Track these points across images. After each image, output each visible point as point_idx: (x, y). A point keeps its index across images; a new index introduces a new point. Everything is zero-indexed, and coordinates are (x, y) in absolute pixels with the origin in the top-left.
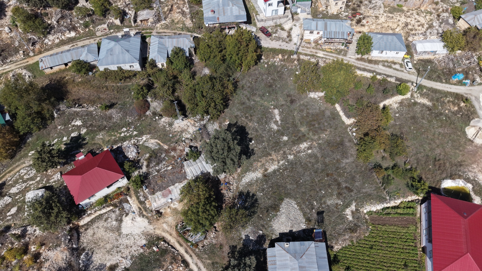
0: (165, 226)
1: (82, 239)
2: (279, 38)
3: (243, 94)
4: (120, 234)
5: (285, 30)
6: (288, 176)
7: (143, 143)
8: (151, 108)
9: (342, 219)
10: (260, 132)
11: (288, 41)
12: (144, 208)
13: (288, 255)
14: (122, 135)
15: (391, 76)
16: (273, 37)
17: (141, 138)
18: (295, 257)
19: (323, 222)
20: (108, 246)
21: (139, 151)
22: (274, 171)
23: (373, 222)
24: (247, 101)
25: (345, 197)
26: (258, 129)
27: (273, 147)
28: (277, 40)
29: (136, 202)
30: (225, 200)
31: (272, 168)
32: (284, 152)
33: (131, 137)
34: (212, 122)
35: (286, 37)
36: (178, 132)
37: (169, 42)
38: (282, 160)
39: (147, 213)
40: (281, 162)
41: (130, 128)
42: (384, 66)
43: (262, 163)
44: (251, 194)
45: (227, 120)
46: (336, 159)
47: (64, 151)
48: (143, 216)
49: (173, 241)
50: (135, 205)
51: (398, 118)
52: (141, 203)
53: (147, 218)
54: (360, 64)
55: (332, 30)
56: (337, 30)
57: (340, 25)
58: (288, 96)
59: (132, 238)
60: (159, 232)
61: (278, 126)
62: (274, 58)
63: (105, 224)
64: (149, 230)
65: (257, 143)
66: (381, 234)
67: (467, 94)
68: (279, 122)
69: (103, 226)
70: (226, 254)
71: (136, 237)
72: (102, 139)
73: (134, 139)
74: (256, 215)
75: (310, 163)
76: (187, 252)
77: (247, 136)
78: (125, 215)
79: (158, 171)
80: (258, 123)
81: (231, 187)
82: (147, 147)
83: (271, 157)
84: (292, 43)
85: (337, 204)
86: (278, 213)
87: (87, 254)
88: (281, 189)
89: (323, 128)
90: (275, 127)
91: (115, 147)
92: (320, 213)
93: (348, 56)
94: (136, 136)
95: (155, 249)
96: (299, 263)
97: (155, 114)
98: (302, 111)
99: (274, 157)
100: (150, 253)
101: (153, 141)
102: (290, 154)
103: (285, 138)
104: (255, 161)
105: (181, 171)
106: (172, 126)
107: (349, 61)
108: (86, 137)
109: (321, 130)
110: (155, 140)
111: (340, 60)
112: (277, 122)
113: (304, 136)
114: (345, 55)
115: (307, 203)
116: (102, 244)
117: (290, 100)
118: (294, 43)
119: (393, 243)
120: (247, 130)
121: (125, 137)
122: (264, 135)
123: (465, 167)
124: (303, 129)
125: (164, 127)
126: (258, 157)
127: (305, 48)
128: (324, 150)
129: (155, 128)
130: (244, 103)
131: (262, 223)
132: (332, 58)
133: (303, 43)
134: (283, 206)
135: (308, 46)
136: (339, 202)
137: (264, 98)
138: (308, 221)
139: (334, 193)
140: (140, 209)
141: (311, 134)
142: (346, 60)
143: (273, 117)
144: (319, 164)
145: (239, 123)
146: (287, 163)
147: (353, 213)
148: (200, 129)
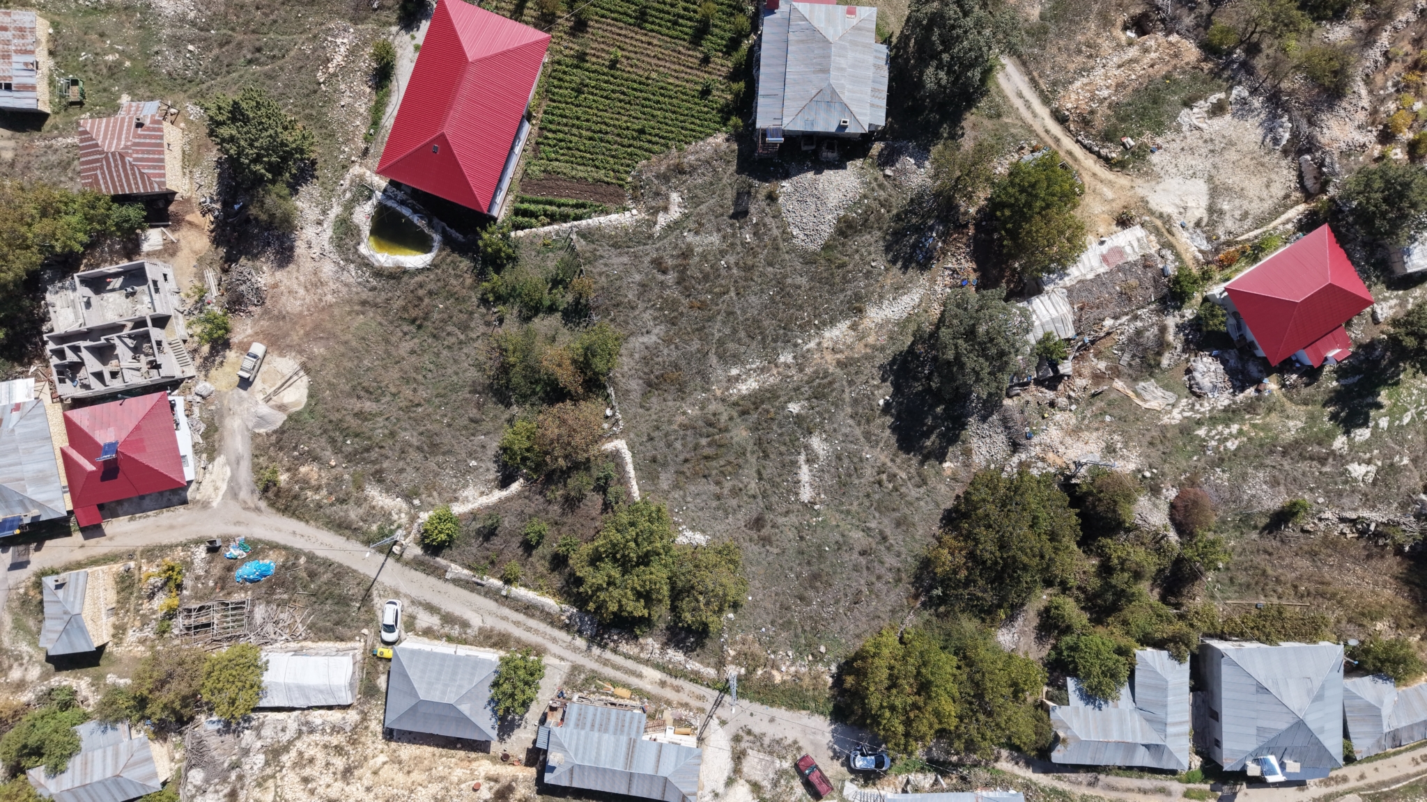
0: (1109, 194)
1: (1292, 176)
2: (771, 753)
3: (898, 556)
4: (1210, 179)
5: (748, 781)
6: (801, 308)
7: (1178, 400)
8: (1165, 508)
9: (692, 198)
10: (858, 432)
11: (746, 738)
12: (1162, 235)
13: (846, 100)
14: (1235, 428)
15: (457, 582)
16: (789, 757)
17: (1186, 414)
18: (834, 92)
19: (738, 194)
20: (1232, 155)
21: (1186, 378)
22: (833, 322)
23: (621, 191)
24: (888, 532)
25: (675, 248)
26: (862, 439)
27: (831, 383)
28: (778, 742)
29: (1180, 248)
30: (968, 246)
31: (838, 332)
32: (801, 370)
33: (1211, 418)
34: (992, 466)
35: (749, 751)
36: (1088, 428)
37: (1134, 732)
38: (808, 350)
39: (1151, 222)
40: (812, 345)
41: (1218, 447)
42: (465, 625)
43: (864, 341)
44: (899, 264)
45: (949, 472)
46: (673, 347)
47: (1378, 385)
48: (1161, 216)
49: (1089, 163)
50: (1184, 240)
51: (471, 455)
52: (1171, 246)
53: (1151, 212)
54: (537, 632)
55: (612, 738)
56: (596, 734)
57: (584, 753)
58: (766, 541)
59: (1182, 167)
60: (1122, 180)
61: (807, 447)
62: (796, 676)
63: (1246, 206)
64: (1146, 185)
65: (871, 398)
66: (612, 161)
67: (258, 509)
68: (802, 458)
69: (1251, 202)
70: (969, 133)
71: (1174, 171)
72: (1288, 417)
73: (1203, 413)
74: (895, 212)
75: (740, 339)
76: (1057, 140)
77: (896, 420)
78: (1203, 224)
79: (1136, 318)
80: (861, 460)
81: (948, 280)
82: (1166, 387)
84: (732, 729)
85: (697, 233)
86: (842, 213)
87: (1276, 141)
88: (825, 275)
89: (689, 432)
90: (816, 442)
91: (1251, 392)
92: (740, 214)
93: (566, 666)
94: (1199, 423)
95: (1129, 141)
96: (828, 79)
97: (1155, 491)
98: (736, 492)
99: (829, 357)
100: (1140, 134)
101: (1153, 404)
102: (788, 366)
103: (794, 408)
104: (882, 349)
105: (1081, 309)
106: (1107, 447)
107: (567, 648)
108: (1329, 425)
109: (694, 428)
110: (1147, 406)
111: (596, 651)
112: (807, 461)
113: (744, 413)
114: (576, 669)
115: (766, 239)
116: (1247, 161)
117: (763, 527)
118: (726, 727)
119: (591, 139)
120: (893, 440)
121: (1227, 422)
122: (850, 421)
123: (356, 298)
124: (741, 434)
125: (1126, 445)
126: (873, 358)
127: (695, 703)
128: (698, 373)
129: (1151, 444)
130: (898, 524)
131: (882, 193)
132: (619, 660)
133: (697, 723)
134: (827, 230)
135: (683, 712)
136: (690, 238)
137: (838, 537)
138: (772, 198)
139: (697, 259)
140: (1170, 232)
141: (724, 417)
142: (576, 649)
143: (819, 475)
144: (717, 335)
145: (915, 462)
146: (799, 341)
147: (666, 208)
148: (1028, 438)
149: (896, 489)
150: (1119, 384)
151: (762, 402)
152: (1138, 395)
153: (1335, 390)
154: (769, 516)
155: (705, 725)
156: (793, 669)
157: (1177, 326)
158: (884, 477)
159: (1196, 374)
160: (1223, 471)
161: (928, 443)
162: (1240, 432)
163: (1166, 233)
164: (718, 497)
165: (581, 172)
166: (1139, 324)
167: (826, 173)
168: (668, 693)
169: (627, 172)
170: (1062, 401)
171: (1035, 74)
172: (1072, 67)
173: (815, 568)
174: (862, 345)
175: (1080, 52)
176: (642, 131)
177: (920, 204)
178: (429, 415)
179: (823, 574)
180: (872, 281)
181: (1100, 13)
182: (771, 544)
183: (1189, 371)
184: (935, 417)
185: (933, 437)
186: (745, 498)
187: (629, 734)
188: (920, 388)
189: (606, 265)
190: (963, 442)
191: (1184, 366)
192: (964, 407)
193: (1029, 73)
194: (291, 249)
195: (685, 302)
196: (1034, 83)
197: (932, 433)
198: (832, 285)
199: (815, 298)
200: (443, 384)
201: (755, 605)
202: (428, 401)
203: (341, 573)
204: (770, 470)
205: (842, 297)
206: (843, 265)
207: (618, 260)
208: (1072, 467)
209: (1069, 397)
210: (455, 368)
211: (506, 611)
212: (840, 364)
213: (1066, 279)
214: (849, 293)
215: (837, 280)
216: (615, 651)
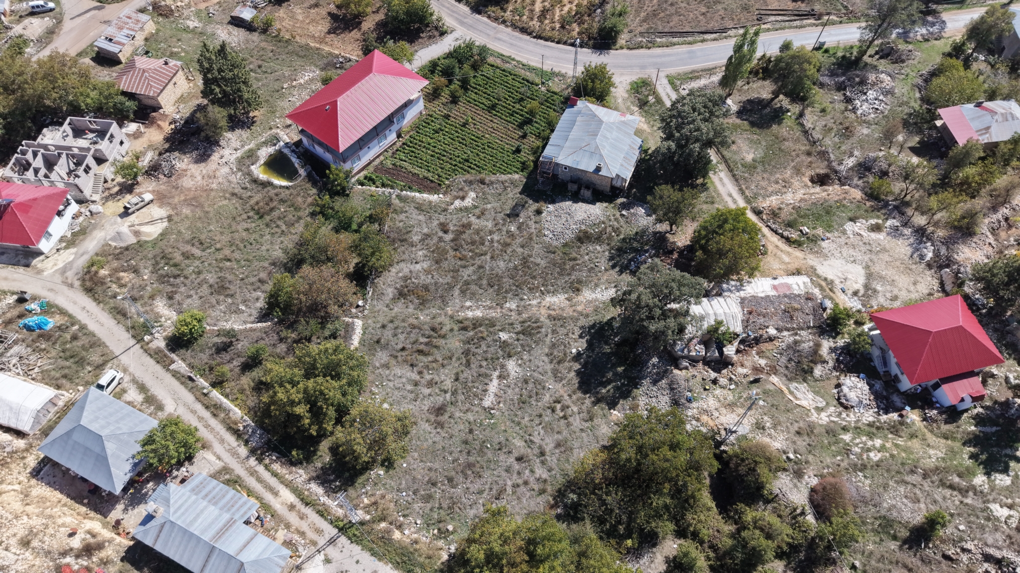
1: (935, 282)
3: (550, 471)
4: (867, 267)
6: (534, 277)
7: (827, 406)
8: (805, 491)
9: (483, 198)
10: (549, 367)
12: (825, 291)
13: (604, 155)
14: (878, 442)
17: (833, 419)
18: (597, 147)
19: (516, 204)
20: (885, 257)
22: (554, 293)
23: (438, 187)
24: (547, 449)
25: (459, 221)
26: (550, 373)
27: (538, 327)
29: (839, 301)
31: (557, 300)
32: (520, 314)
33: (856, 428)
36: (743, 406)
38: (530, 304)
39: (818, 280)
40: (534, 302)
41: (861, 454)
43: (574, 308)
44: (617, 269)
45: (614, 418)
46: (430, 276)
48: (826, 279)
49: (774, 239)
52: (831, 298)
53: (818, 275)
55: (217, 512)
56: (205, 503)
58: (440, 425)
59: (845, 255)
60: (797, 253)
61: (503, 366)
62: (416, 542)
63: (896, 292)
64: (815, 259)
65: (567, 346)
66: (440, 170)
67: (71, 285)
68: (497, 373)
69: (900, 290)
71: (839, 255)
72: (929, 446)
73: (849, 422)
74: (622, 237)
75: (481, 285)
76: (752, 222)
77: (583, 368)
78: (860, 294)
79: (796, 334)
80: (544, 388)
82: (817, 393)
83: (551, 312)
84: (333, 569)
85: (478, 218)
86: (584, 227)
87: (922, 257)
88: (560, 262)
89: (414, 331)
90: (512, 365)
91: (894, 416)
92: (513, 214)
93: (218, 464)
94: (845, 429)
95: (806, 230)
96: (595, 140)
98: (432, 384)
99: (544, 312)
100: (814, 228)
101: (804, 403)
102: (510, 310)
103: (504, 336)
104: (587, 316)
105: (750, 313)
106: (757, 423)
107: (229, 451)
108: (969, 463)
109: (420, 329)
110: (798, 402)
111: (252, 462)
112: (500, 377)
113: (465, 329)
114: (226, 470)
115: (525, 233)
116: (898, 263)
117: (442, 415)
118: (328, 566)
119: (432, 156)
120: (576, 381)
121: (871, 436)
122: (546, 359)
123: (231, 190)
124: (455, 343)
125: (774, 427)
126: (578, 319)
127: (311, 535)
128: (441, 297)
129: (798, 433)
130: (558, 445)
131: (615, 223)
132: (266, 475)
133: (304, 553)
134: (569, 235)
135: (296, 537)
136: (473, 219)
137: (502, 439)
138: (539, 212)
139: (471, 231)
140: (831, 290)
141: (447, 328)
142: (234, 454)
143: (503, 390)
144: (466, 278)
145: (588, 402)
146: (525, 297)
147: (463, 198)
148: (689, 401)
149: (565, 417)
150: (774, 379)
151: (481, 325)
152: (791, 393)
153: (973, 433)
154: (450, 409)
155: (309, 558)
156: (416, 536)
157: (830, 348)
158: (559, 406)
159: (845, 389)
160: (865, 477)
161: (604, 391)
162: (882, 449)
163: (828, 290)
164: (416, 384)
165: (416, 170)
166: (797, 338)
167: (580, 204)
168: (293, 518)
169: (447, 179)
170: (723, 381)
171: (744, 187)
172: (770, 189)
173: (472, 459)
174: (571, 310)
175: (777, 183)
176: (467, 161)
177: (642, 237)
178: (232, 269)
179: (478, 465)
180: (593, 275)
181: (794, 167)
182: (442, 428)
183: (838, 386)
184: (616, 374)
185: (609, 387)
186: (437, 391)
187: (234, 514)
188: (609, 351)
189: (407, 217)
190: (633, 398)
191: (835, 382)
192: (640, 371)
193: (739, 186)
194: (209, 156)
195: (452, 253)
196: (742, 192)
197: (609, 384)
198: (563, 269)
199: (547, 274)
200: (254, 254)
201: (406, 472)
202: (238, 261)
203: (96, 343)
204: (467, 374)
205: (567, 279)
206: (575, 259)
207: (416, 217)
208: (723, 433)
209: (731, 379)
210: (268, 247)
211: (199, 407)
212: (549, 316)
213: (742, 292)
214: (573, 277)
215: (568, 267)
216: (267, 467)
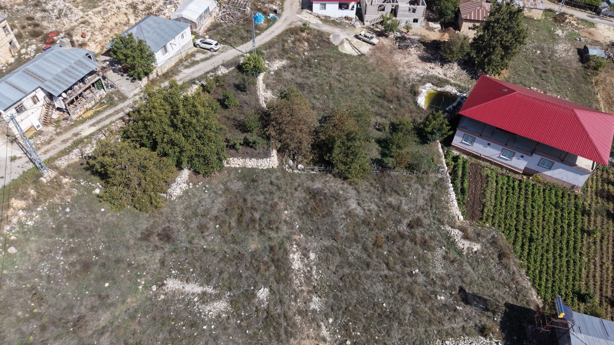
9: (477, 261)
15: (216, 69)
19: (485, 300)
23: (477, 218)
25: (431, 238)
27: (278, 336)
32: (300, 312)
38: (319, 326)
40: (324, 332)
55: (55, 73)
58: (146, 236)
61: (218, 297)
66: (502, 216)
68: (210, 290)
75: (343, 268)
85: (445, 257)
90: (220, 306)
92: (465, 297)
93: (129, 95)
98: (202, 228)
102: (306, 302)
103: (263, 293)
109: (271, 212)
111: (129, 110)
112: (204, 294)
113: (272, 250)
117: (161, 239)
118: (8, 160)
123: (400, 77)
124: (253, 244)
127: (45, 147)
128: (318, 229)
132: (113, 119)
135: (44, 139)
136: (440, 252)
141: (273, 234)
144: (349, 251)
146: (331, 320)
147: (466, 237)
151: (277, 267)
154: (168, 247)
156: (15, 220)
164: (204, 215)
165: (489, 196)
168: (66, 136)
169: (493, 225)
173: (95, 269)
176: (531, 240)
178: (323, 91)
179: (84, 275)
182: (141, 240)
186: (193, 234)
189: (417, 189)
194: (429, 62)
195: (382, 234)
201: (94, 211)
203: (244, 40)
207: (420, 197)
